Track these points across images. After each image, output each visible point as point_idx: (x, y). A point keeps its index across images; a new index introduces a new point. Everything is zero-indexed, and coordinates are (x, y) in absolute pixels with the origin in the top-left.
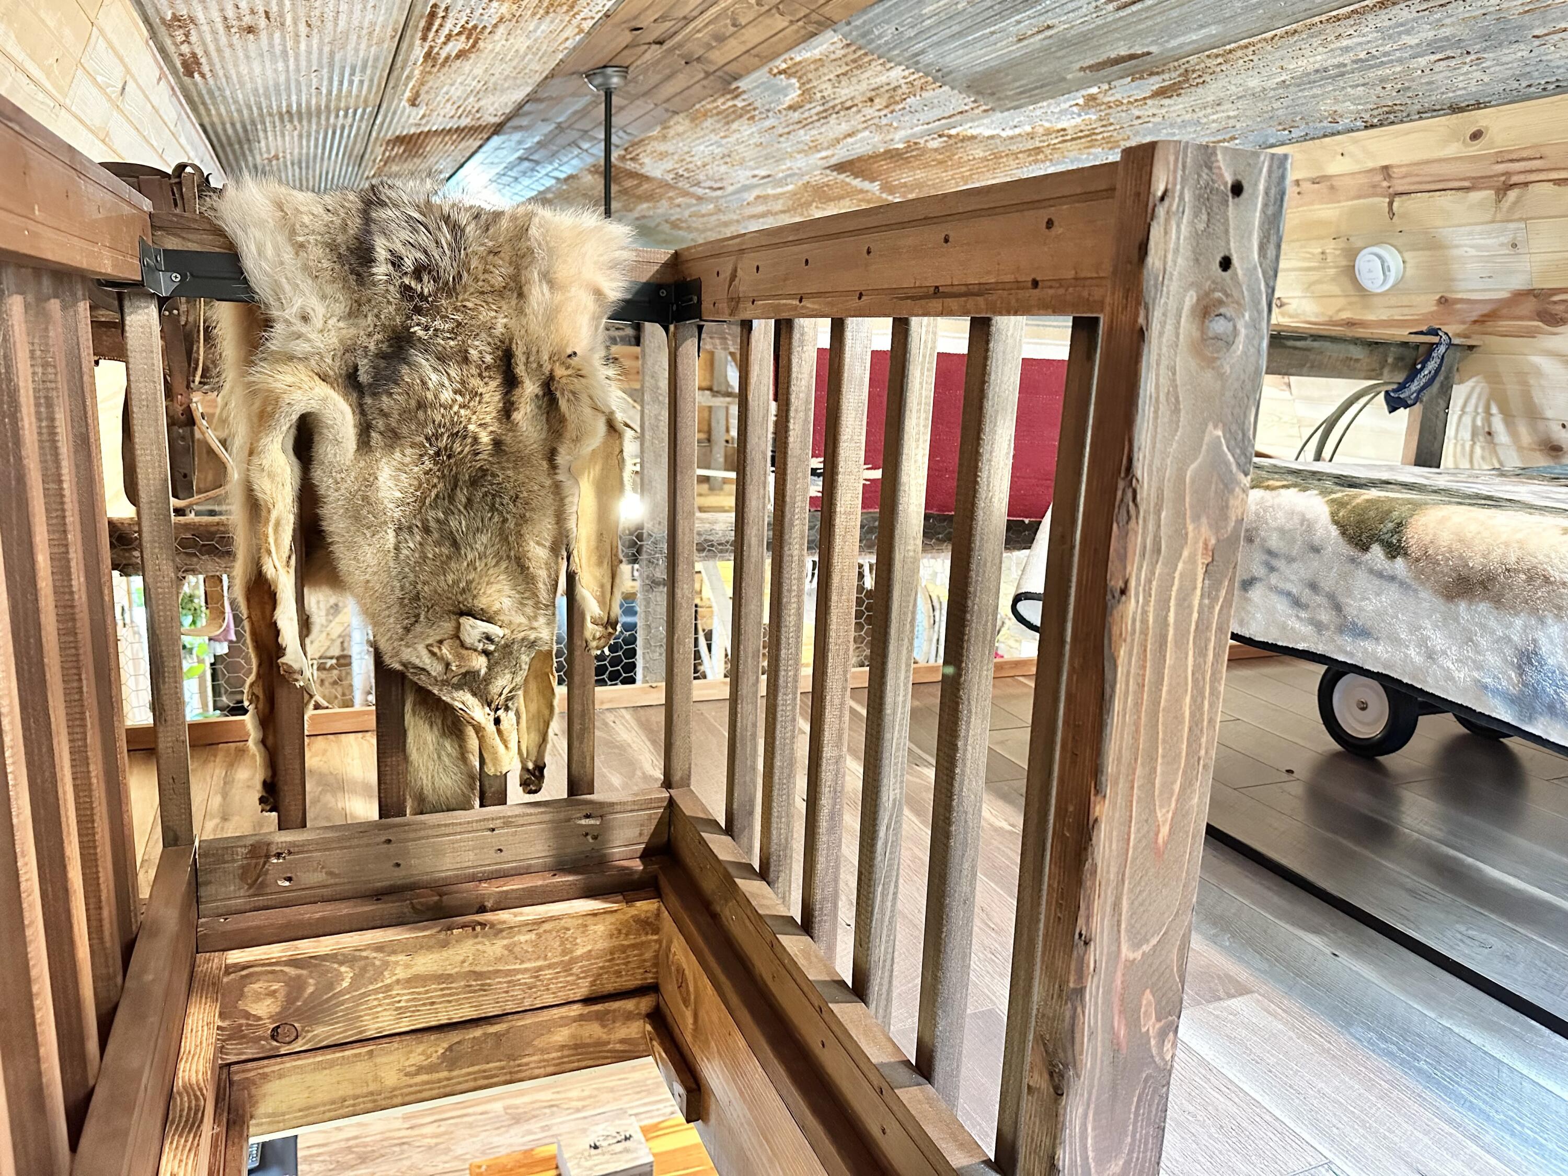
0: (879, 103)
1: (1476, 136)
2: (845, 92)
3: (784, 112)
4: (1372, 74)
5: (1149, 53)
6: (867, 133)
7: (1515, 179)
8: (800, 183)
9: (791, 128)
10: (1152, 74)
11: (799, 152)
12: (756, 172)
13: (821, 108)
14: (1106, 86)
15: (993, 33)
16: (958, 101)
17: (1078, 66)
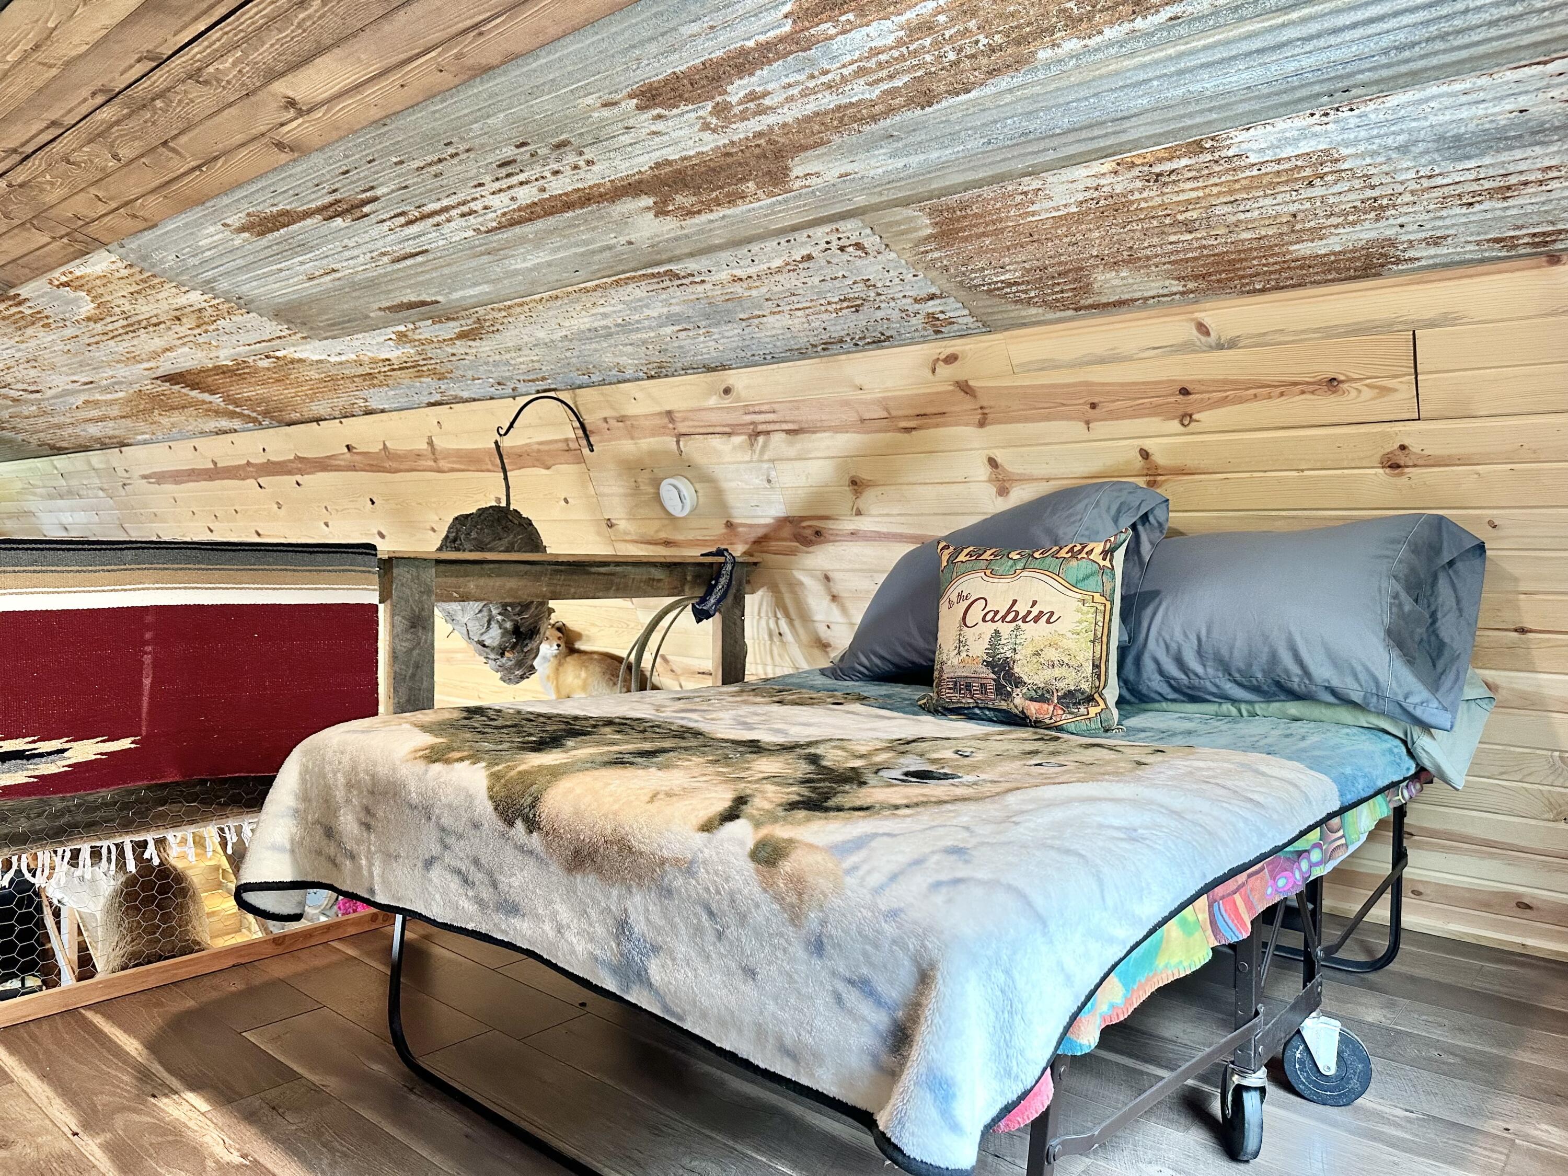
0: (188, 322)
1: (727, 391)
2: (145, 309)
3: (84, 323)
4: (634, 337)
5: (437, 302)
6: (186, 349)
7: (761, 428)
8: (131, 391)
9: (97, 338)
10: (448, 319)
11: (118, 362)
12: (75, 378)
13: (125, 323)
14: (411, 326)
15: (281, 270)
16: (272, 328)
17: (376, 306)
